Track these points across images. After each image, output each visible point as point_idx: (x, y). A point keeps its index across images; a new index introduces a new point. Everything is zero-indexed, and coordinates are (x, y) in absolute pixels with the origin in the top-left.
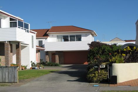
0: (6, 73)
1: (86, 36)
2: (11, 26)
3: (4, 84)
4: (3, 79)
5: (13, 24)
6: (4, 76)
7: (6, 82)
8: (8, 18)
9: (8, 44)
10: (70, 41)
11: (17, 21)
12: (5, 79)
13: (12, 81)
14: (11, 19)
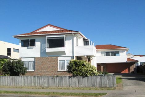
0: (107, 80)
1: (123, 52)
2: (84, 45)
3: (105, 88)
4: (104, 85)
5: (86, 43)
6: (105, 82)
7: (107, 86)
8: (82, 39)
9: (86, 58)
10: (111, 56)
11: (89, 41)
12: (106, 84)
13: (112, 86)
14: (84, 39)
